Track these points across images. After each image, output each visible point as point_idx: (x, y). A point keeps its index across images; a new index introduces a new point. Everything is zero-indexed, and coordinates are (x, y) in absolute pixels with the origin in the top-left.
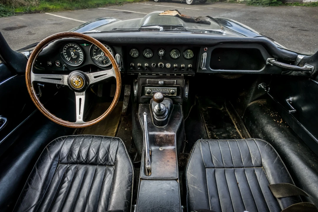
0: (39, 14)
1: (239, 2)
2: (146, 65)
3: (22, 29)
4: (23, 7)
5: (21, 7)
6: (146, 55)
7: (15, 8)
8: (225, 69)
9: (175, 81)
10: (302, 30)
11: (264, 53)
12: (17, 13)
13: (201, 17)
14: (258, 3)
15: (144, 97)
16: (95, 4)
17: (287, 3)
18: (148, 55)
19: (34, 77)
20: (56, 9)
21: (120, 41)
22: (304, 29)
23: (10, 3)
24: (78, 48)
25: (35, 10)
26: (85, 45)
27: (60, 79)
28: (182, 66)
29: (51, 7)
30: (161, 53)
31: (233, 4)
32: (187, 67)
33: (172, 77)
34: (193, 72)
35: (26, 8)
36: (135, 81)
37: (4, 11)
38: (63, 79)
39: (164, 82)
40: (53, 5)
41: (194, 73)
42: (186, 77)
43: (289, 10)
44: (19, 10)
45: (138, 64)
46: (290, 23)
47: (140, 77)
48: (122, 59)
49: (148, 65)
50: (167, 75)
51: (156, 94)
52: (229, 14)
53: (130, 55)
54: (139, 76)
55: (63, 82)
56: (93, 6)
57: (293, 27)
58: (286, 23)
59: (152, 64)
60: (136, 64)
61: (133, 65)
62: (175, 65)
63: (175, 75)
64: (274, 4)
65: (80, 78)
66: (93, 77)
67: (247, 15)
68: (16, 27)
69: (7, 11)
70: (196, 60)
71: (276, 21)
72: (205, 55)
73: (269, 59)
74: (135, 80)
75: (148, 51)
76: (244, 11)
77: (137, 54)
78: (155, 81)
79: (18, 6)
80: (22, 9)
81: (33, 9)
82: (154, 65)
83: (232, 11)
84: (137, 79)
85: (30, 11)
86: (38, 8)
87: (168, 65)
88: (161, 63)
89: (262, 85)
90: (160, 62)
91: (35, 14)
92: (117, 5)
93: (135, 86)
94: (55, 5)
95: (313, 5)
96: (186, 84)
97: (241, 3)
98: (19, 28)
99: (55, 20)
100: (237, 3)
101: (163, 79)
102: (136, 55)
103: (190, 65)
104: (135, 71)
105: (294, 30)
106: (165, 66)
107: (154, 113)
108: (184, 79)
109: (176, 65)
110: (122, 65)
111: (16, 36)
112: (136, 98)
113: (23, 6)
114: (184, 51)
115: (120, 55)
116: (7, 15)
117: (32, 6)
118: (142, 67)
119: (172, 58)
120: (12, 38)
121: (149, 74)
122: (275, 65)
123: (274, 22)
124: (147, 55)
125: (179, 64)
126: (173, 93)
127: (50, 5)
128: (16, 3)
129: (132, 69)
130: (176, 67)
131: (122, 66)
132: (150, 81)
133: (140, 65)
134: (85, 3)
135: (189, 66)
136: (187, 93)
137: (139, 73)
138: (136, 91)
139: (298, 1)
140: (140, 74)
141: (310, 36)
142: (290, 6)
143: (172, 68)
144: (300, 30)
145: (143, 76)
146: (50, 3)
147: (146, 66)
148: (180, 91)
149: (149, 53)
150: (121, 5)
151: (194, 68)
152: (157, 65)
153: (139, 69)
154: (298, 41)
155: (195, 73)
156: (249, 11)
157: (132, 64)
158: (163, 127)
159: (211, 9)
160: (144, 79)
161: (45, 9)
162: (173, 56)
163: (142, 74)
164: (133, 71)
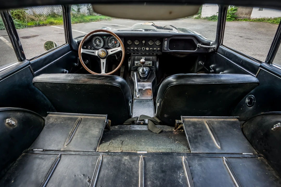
0: (46, 26)
1: (203, 19)
2: (135, 48)
3: (35, 38)
4: (34, 22)
5: (32, 21)
7: (28, 22)
8: (177, 50)
9: (151, 58)
10: (247, 39)
11: (195, 42)
12: (29, 26)
13: (166, 26)
14: (215, 19)
15: (134, 67)
16: (89, 19)
17: (238, 19)
18: (137, 43)
19: (82, 51)
20: (59, 23)
22: (250, 38)
23: (23, 18)
24: (101, 39)
25: (43, 24)
26: (105, 37)
27: (94, 53)
28: (154, 49)
29: (55, 21)
30: (144, 42)
31: (198, 20)
32: (157, 50)
33: (149, 55)
34: (160, 52)
35: (36, 22)
37: (19, 25)
38: (95, 52)
39: (145, 58)
40: (57, 20)
42: (157, 55)
43: (240, 24)
44: (30, 24)
46: (240, 34)
47: (132, 56)
50: (147, 54)
51: (141, 60)
52: (194, 27)
53: (127, 43)
55: (95, 54)
56: (88, 21)
57: (241, 37)
58: (236, 34)
59: (139, 48)
60: (130, 48)
61: (129, 48)
62: (151, 49)
63: (151, 54)
64: (229, 20)
65: (104, 52)
66: (110, 52)
67: (207, 28)
68: (30, 36)
69: (21, 24)
70: (161, 46)
71: (229, 32)
72: (166, 43)
73: (198, 44)
75: (137, 41)
76: (205, 25)
78: (140, 58)
79: (30, 21)
80: (32, 23)
81: (41, 23)
83: (196, 25)
84: (130, 57)
85: (39, 24)
86: (45, 22)
87: (147, 49)
88: (143, 48)
89: (201, 62)
91: (43, 27)
92: (106, 20)
93: (129, 61)
94: (58, 20)
95: (258, 20)
96: (157, 60)
97: (204, 19)
98: (33, 37)
99: (60, 31)
100: (201, 19)
101: (144, 56)
102: (130, 43)
105: (242, 38)
106: (146, 49)
107: (140, 73)
111: (32, 43)
112: (129, 68)
113: (34, 20)
114: (156, 41)
116: (21, 28)
117: (41, 21)
118: (133, 50)
119: (149, 45)
120: (30, 43)
121: (137, 54)
122: (201, 47)
123: (228, 32)
125: (153, 48)
126: (150, 64)
127: (55, 20)
128: (28, 19)
130: (151, 50)
132: (138, 57)
133: (133, 48)
134: (82, 18)
135: (158, 49)
136: (158, 66)
138: (129, 65)
139: (247, 18)
141: (253, 43)
142: (241, 21)
143: (149, 50)
144: (246, 38)
146: (55, 19)
148: (154, 63)
149: (137, 42)
150: (109, 20)
151: (161, 50)
152: (141, 49)
154: (243, 46)
155: (162, 53)
156: (209, 25)
158: (145, 80)
159: (181, 24)
160: (134, 56)
161: (51, 23)
163: (133, 54)
164: (129, 52)
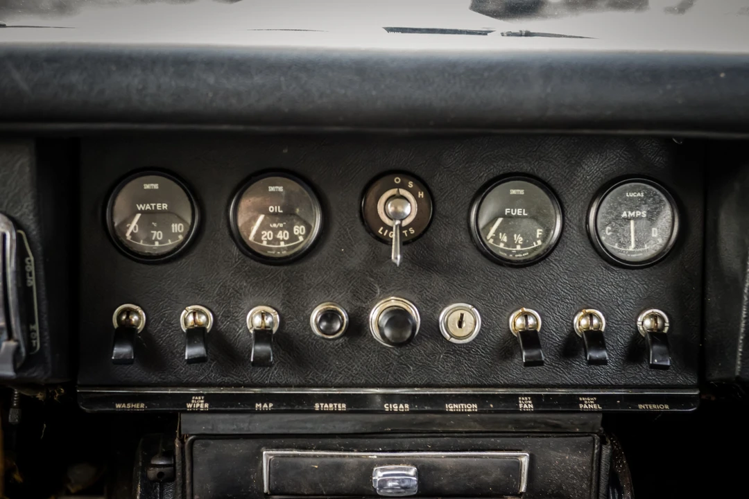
2: (256, 318)
6: (258, 235)
9: (525, 460)
18: (279, 233)
21: (24, 86)
28: (581, 322)
30: (398, 211)
32: (621, 340)
33: (497, 425)
34: (680, 380)
36: (152, 473)
39: (424, 471)
41: (692, 380)
42: (617, 424)
45: (189, 317)
47: (201, 436)
48: (31, 268)
49: (273, 320)
50: (451, 407)
53: (114, 235)
54: (191, 426)
59: (315, 315)
60: (163, 313)
61: (139, 319)
62: (517, 321)
63: (526, 405)
74: (147, 464)
75: (273, 200)
77: (177, 228)
78: (338, 467)
82: (329, 316)
84: (169, 454)
87: (461, 322)
88: (393, 301)
90: (386, 294)
101: (407, 442)
102: (168, 234)
103: (654, 317)
104: (154, 378)
106: (432, 329)
108: (603, 442)
109: (526, 316)
110: (27, 318)
114: (598, 196)
115: (17, 224)
118: (217, 342)
119: (490, 256)
121: (285, 404)
124: (267, 235)
125: (558, 305)
129: (123, 361)
130: (528, 335)
131: (28, 334)
132: (295, 467)
133: (205, 319)
135: (645, 322)
137: (188, 398)
140: (202, 405)
143: (494, 347)
145: (226, 423)
147: (262, 335)
149: (288, 215)
151: (689, 341)
152: (357, 327)
153: (193, 361)
155: (703, 384)
157: (129, 312)
160: (240, 449)
162: (496, 239)
163: (219, 404)
164: (136, 372)
